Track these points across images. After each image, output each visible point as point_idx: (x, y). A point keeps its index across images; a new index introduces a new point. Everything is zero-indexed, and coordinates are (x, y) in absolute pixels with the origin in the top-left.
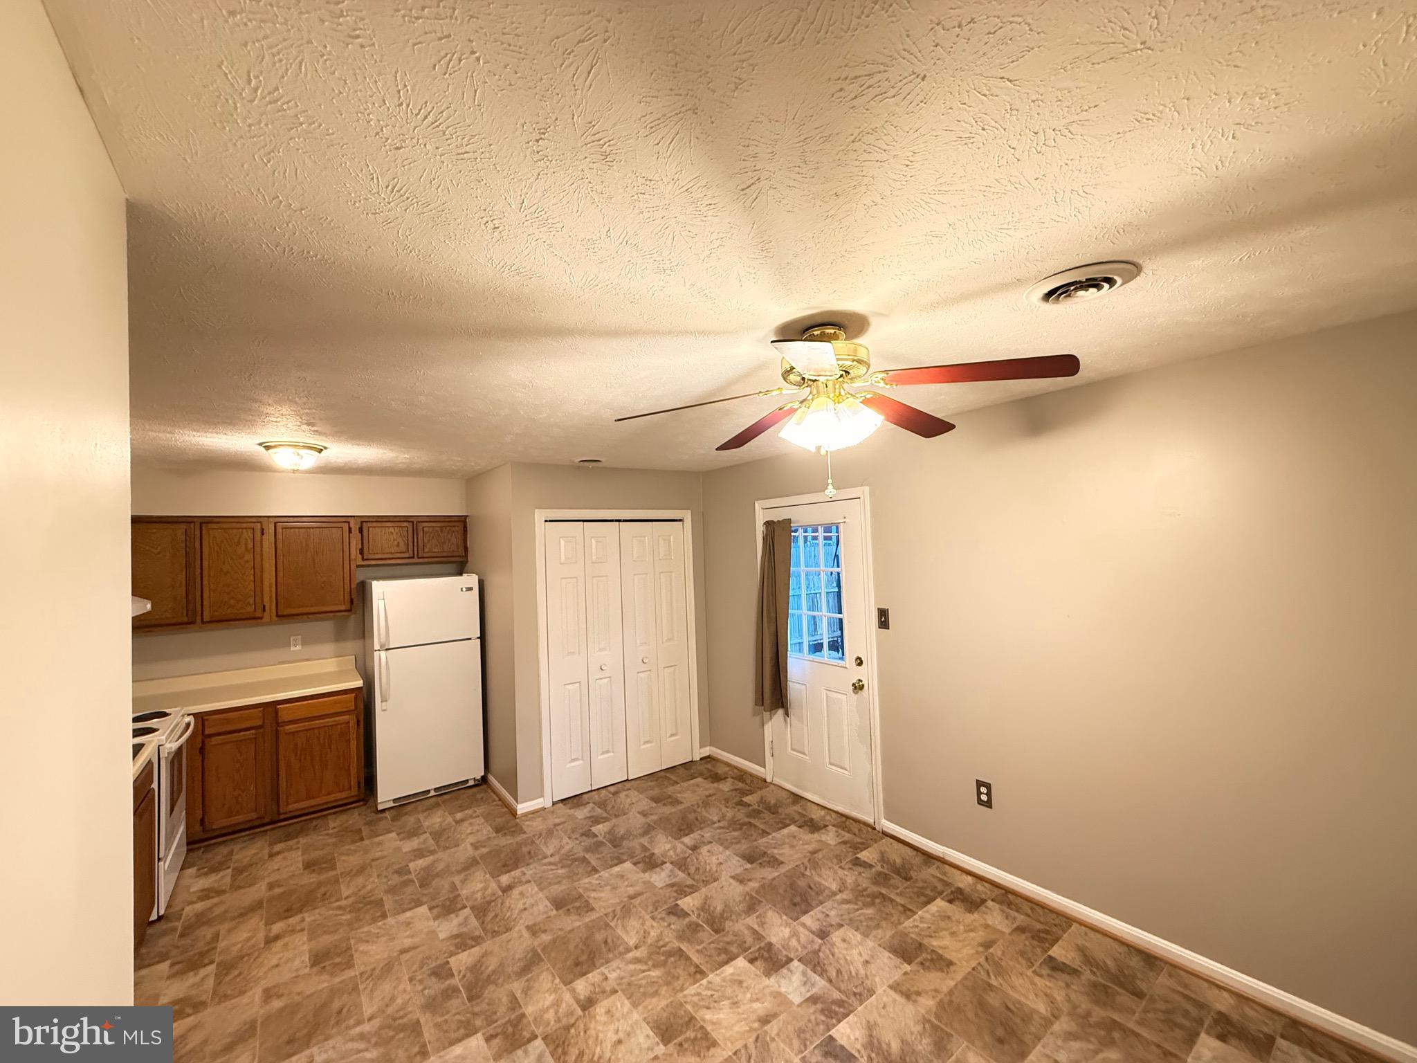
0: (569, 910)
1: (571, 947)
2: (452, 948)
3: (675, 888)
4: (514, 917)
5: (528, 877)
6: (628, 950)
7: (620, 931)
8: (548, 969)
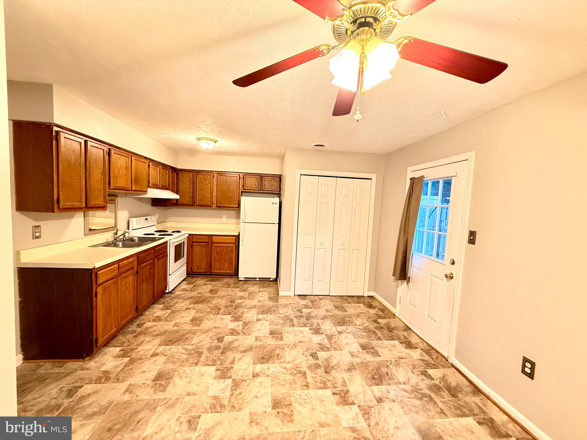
0: (274, 336)
1: (265, 351)
2: (229, 333)
3: (320, 346)
4: (254, 331)
5: (268, 319)
6: (284, 362)
7: (286, 353)
8: (252, 355)
